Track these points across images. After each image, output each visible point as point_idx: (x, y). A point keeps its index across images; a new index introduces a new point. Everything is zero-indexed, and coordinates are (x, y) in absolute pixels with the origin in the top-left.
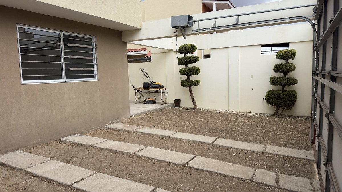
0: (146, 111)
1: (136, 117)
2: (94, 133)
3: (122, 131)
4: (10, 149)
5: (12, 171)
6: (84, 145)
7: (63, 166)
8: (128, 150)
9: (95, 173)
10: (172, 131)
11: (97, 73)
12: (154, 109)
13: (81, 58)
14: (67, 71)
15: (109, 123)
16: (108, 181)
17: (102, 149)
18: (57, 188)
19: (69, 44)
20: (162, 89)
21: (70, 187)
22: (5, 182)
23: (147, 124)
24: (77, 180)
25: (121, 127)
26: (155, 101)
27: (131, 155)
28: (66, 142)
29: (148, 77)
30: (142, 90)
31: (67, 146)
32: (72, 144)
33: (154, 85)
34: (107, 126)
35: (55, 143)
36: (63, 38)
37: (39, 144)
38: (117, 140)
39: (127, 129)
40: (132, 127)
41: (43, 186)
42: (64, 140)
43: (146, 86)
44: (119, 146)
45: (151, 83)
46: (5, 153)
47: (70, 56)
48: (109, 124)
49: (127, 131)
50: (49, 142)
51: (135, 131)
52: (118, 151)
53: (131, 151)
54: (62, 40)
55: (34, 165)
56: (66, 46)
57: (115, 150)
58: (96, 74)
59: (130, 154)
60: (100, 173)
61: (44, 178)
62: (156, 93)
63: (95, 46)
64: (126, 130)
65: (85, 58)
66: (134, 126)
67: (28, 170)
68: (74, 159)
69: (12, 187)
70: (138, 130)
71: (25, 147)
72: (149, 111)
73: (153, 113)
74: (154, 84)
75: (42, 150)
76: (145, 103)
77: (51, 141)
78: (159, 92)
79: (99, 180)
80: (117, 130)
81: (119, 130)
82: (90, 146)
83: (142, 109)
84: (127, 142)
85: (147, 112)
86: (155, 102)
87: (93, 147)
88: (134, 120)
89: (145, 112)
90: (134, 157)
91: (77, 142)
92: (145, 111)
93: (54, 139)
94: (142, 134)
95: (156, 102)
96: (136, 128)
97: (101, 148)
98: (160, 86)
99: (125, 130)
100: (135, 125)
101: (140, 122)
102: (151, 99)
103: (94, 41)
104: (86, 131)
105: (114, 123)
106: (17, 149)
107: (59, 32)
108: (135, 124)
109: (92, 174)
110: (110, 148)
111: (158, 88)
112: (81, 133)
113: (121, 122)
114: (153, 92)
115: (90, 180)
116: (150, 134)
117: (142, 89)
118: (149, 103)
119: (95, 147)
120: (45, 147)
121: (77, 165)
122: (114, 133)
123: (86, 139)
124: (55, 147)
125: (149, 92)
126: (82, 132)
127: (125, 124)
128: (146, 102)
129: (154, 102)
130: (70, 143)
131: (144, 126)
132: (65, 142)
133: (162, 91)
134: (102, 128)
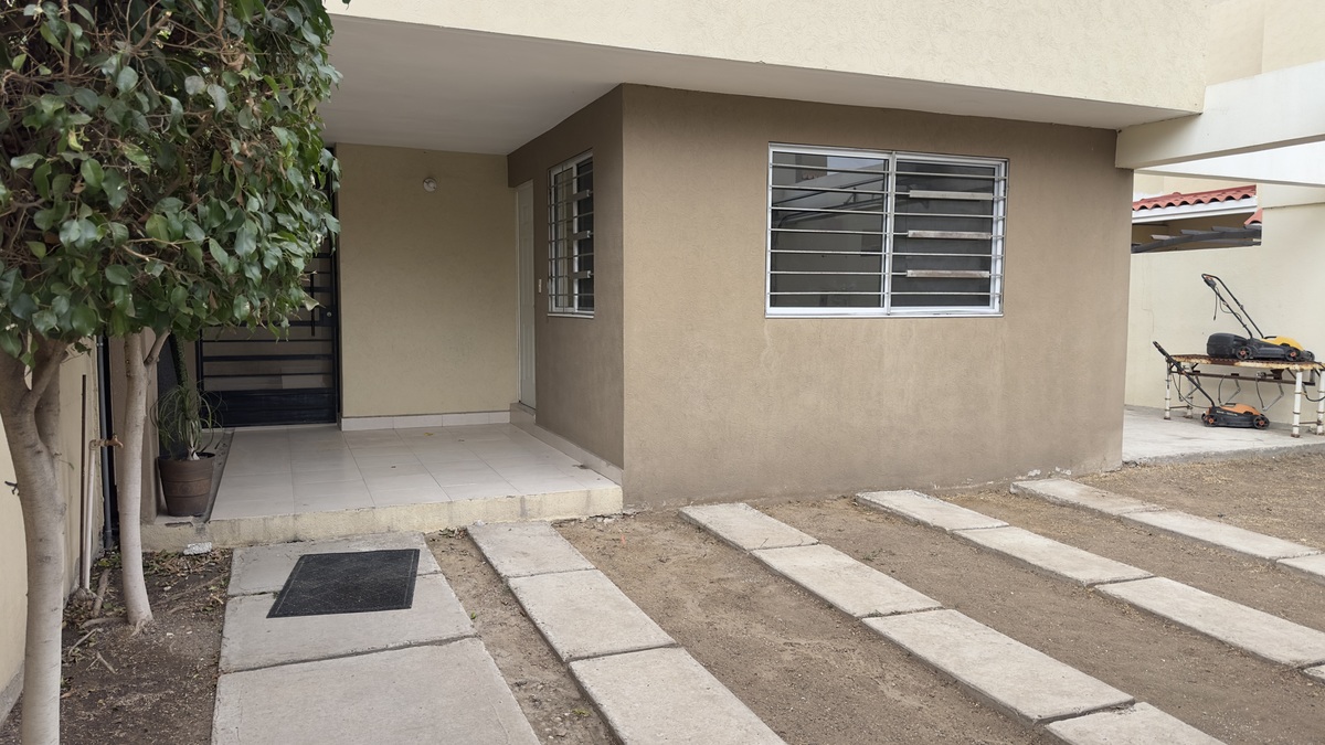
0: (1203, 451)
1: (1146, 469)
2: (970, 499)
3: (1074, 508)
4: (723, 494)
5: (720, 549)
6: (925, 525)
7: (850, 567)
8: (1075, 569)
9: (941, 608)
10: (1303, 543)
11: (1002, 290)
12: (1245, 452)
13: (949, 237)
14: (898, 282)
15: (1033, 474)
16: (973, 636)
17: (981, 550)
18: (823, 615)
19: (913, 194)
20: (1304, 367)
21: (856, 624)
22: (703, 570)
23: (1188, 502)
24: (881, 610)
25: (1074, 494)
26: (1263, 418)
27: (1081, 589)
28: (873, 506)
29: (1238, 312)
30: (1204, 366)
31: (872, 518)
32: (891, 515)
33: (1263, 349)
34: (1020, 484)
35: (841, 504)
36: (897, 175)
37: (796, 499)
38: (1044, 535)
39: (1092, 504)
40: (1119, 501)
41: (789, 601)
42: (868, 498)
43: (1223, 349)
44: (1044, 552)
45: (1248, 337)
46: (710, 502)
47: (911, 233)
48: (1031, 478)
49: (1092, 511)
50: (826, 498)
51: (1124, 518)
52: (1035, 566)
53: (1084, 576)
54: (892, 181)
55: (775, 545)
56: (902, 200)
57: (1025, 561)
58: (998, 291)
59: (1077, 583)
60: (956, 612)
61: (793, 582)
62: (1270, 381)
63: (1002, 194)
64: (1091, 506)
65: (963, 237)
66: (1126, 500)
67: (758, 553)
68: (884, 558)
69: (716, 585)
70: (1138, 514)
71: (759, 498)
72: (1218, 455)
73: (1238, 466)
74: (1261, 344)
75: (802, 514)
76: (1211, 421)
77: (831, 496)
78: (1284, 378)
79: (946, 628)
80: (1054, 503)
81: (1063, 505)
82: (943, 531)
83: (1187, 443)
84: (1082, 548)
85: (1206, 456)
86: (1262, 423)
87: (954, 536)
88: (1137, 478)
89: (1197, 455)
90: (1089, 598)
91: (905, 512)
92: (1196, 451)
93: (838, 492)
94: (1153, 531)
95: (1267, 422)
96: (1132, 508)
97: (979, 545)
98: (1294, 354)
99: (1085, 509)
100: (1135, 496)
101: (1161, 489)
102: (1241, 409)
103: (1003, 175)
104: (944, 486)
105: (1049, 476)
106: (740, 500)
107: (885, 156)
108: (1136, 493)
109: (930, 606)
110: (1008, 552)
111: (1284, 359)
112: (926, 490)
113: (1077, 478)
114: (1253, 379)
115: (919, 620)
116: (1186, 537)
117: (1204, 361)
118: (1228, 426)
119: (960, 537)
120: (812, 509)
121: (892, 573)
122: (1039, 511)
123: (937, 509)
124: (839, 515)
125: (1235, 376)
126: (930, 487)
127: (1092, 489)
128: (1216, 418)
129: (1255, 422)
130: (885, 512)
131: (1173, 506)
132: (869, 507)
133: (1299, 376)
134: (1002, 486)
